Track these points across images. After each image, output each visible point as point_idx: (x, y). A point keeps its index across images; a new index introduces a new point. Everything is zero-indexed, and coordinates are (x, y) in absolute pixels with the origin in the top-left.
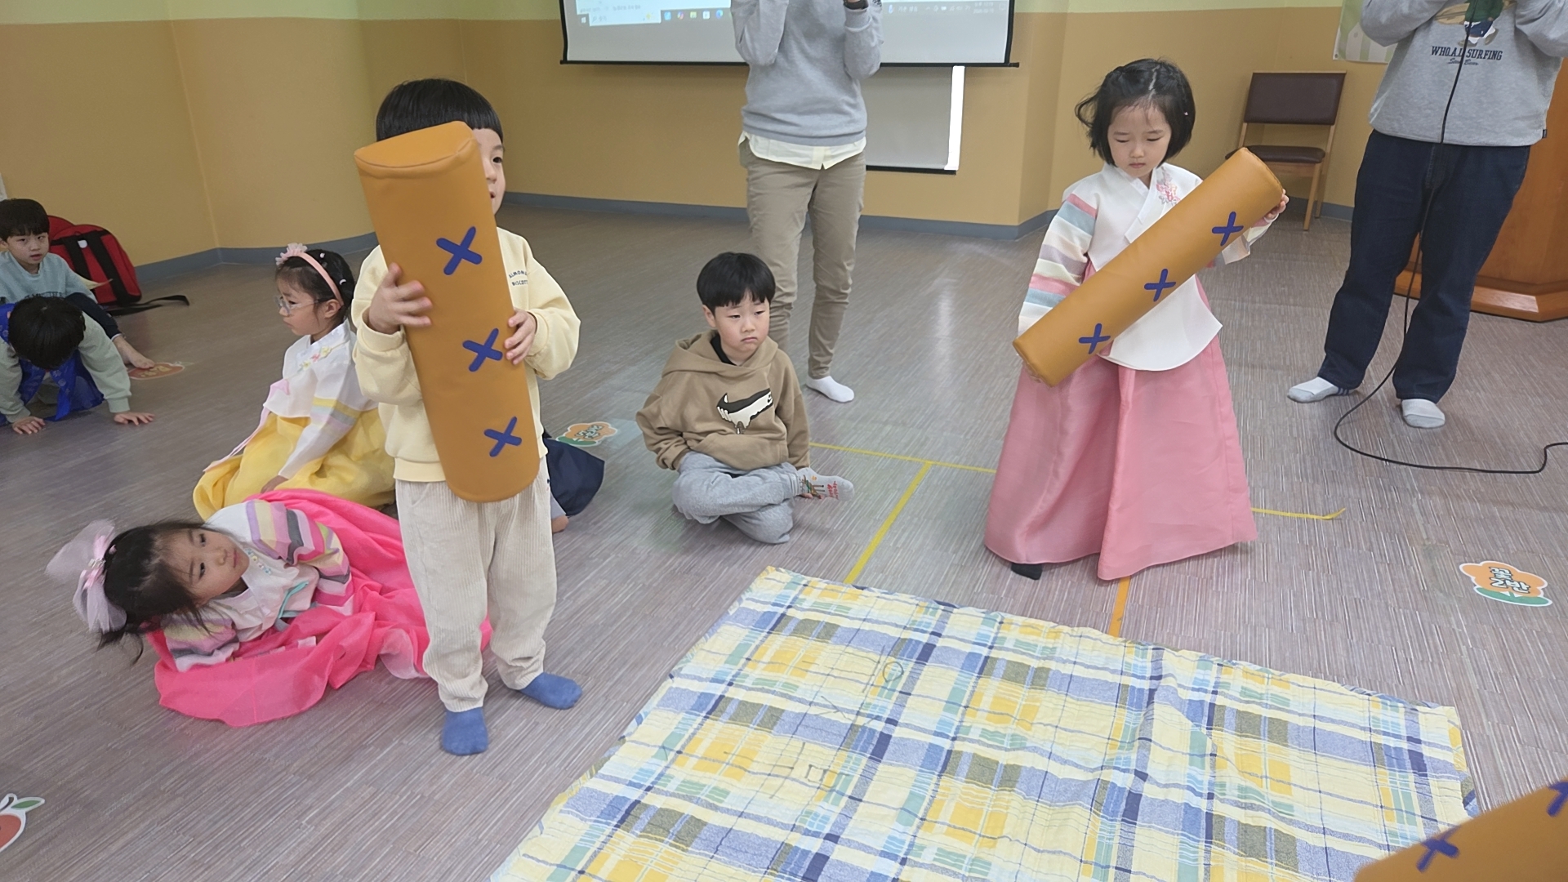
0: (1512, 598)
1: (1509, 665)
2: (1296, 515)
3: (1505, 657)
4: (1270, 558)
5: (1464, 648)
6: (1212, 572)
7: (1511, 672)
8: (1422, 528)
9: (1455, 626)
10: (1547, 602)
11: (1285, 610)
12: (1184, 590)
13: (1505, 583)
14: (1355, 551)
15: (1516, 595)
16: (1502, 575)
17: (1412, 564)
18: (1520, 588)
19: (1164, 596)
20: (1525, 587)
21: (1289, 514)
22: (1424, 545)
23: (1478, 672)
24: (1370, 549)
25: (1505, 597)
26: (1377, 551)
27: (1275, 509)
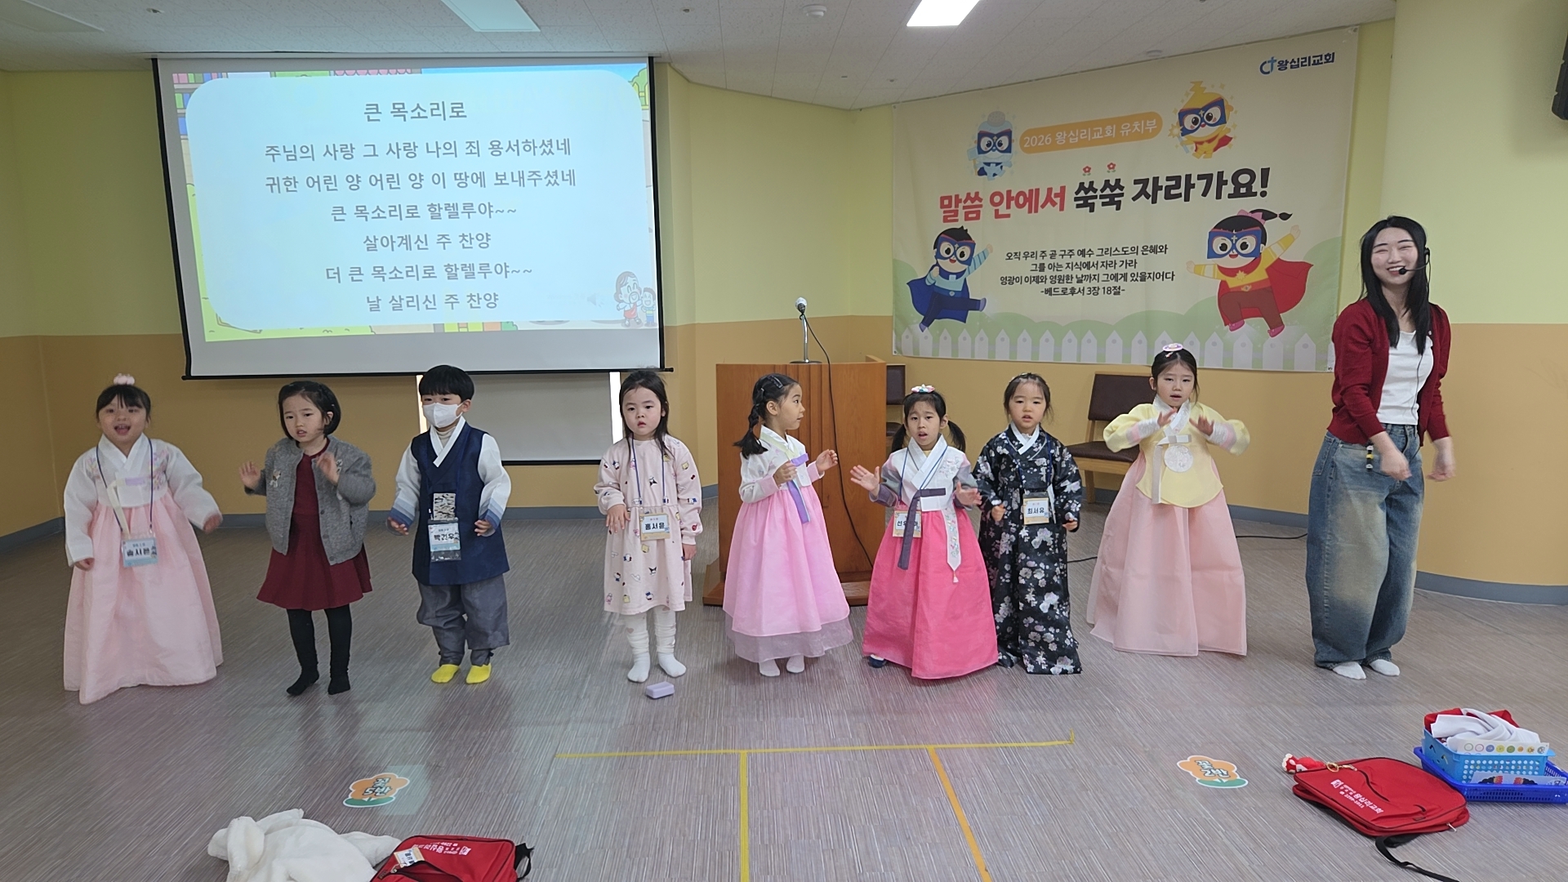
0: (1222, 784)
1: (1255, 841)
2: (1050, 744)
3: (1248, 834)
4: (1055, 786)
5: (1220, 833)
6: (1024, 809)
7: (1260, 846)
8: (1135, 737)
9: (1204, 816)
10: (1245, 782)
11: (1093, 830)
12: (1014, 829)
13: (1212, 772)
14: (1106, 766)
15: (1224, 781)
16: (1207, 767)
17: (1148, 770)
18: (1223, 774)
19: (1003, 839)
20: (1225, 773)
21: (1044, 744)
22: (1146, 752)
23: (1241, 851)
24: (1115, 764)
25: (1217, 784)
26: (1119, 764)
27: (1032, 741)
